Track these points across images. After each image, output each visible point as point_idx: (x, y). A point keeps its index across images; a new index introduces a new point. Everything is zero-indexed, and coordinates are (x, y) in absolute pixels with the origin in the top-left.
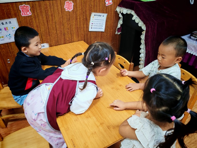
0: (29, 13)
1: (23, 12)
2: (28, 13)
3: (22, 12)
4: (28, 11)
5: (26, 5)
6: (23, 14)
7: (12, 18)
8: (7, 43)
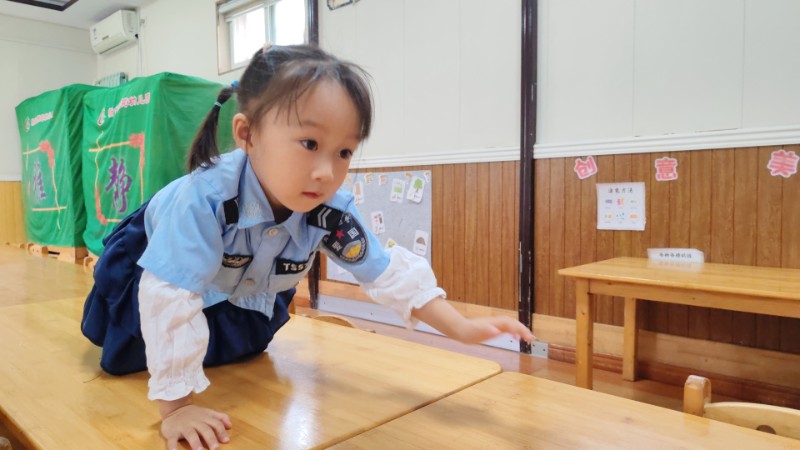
0: (673, 176)
1: (661, 171)
2: (671, 175)
3: (658, 173)
4: (672, 170)
5: (669, 159)
6: (659, 177)
7: (637, 181)
8: (614, 231)
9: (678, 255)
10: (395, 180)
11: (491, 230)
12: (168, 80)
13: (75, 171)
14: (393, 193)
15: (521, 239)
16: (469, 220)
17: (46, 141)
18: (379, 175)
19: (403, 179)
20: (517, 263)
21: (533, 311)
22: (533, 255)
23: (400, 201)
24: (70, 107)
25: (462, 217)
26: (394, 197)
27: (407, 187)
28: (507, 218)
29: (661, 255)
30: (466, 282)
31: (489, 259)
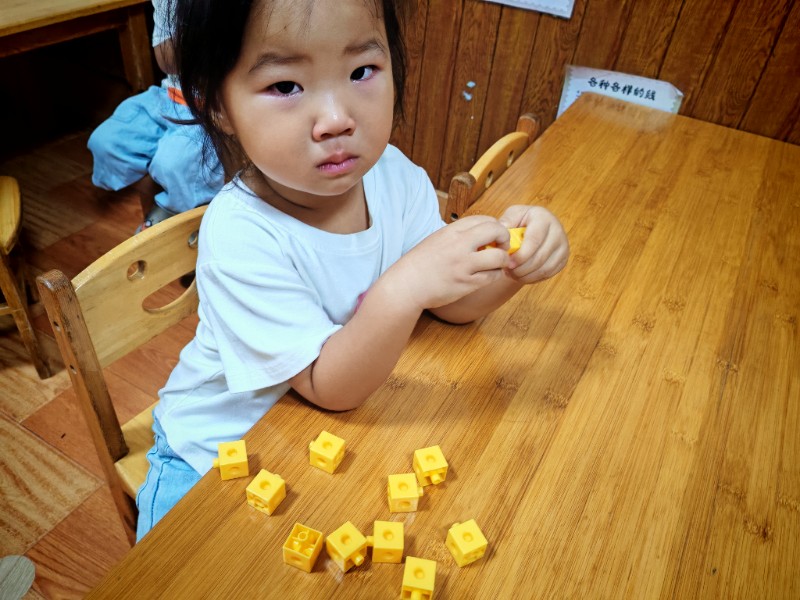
9: (628, 89)
29: (593, 82)
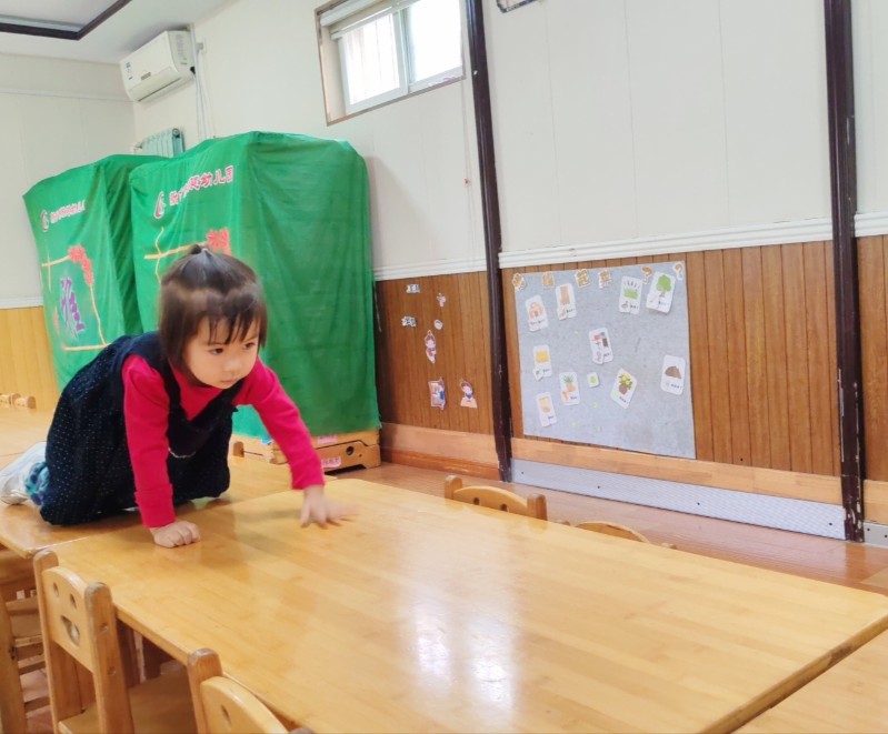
10: (625, 279)
11: (790, 352)
12: (259, 144)
13: (125, 289)
14: (623, 299)
15: (840, 364)
16: (752, 337)
17: (78, 246)
18: (598, 272)
19: (639, 277)
20: (835, 402)
21: (864, 477)
22: (860, 389)
23: (635, 312)
24: (110, 192)
25: (741, 334)
26: (625, 305)
27: (646, 290)
28: (815, 332)
30: (751, 434)
31: (788, 398)
